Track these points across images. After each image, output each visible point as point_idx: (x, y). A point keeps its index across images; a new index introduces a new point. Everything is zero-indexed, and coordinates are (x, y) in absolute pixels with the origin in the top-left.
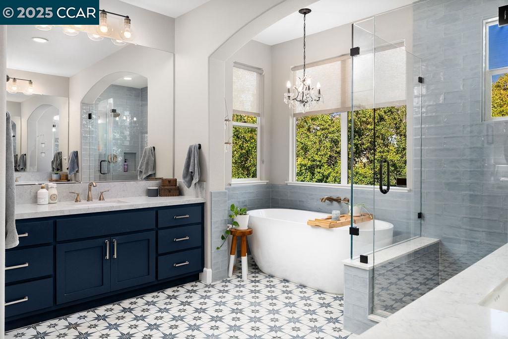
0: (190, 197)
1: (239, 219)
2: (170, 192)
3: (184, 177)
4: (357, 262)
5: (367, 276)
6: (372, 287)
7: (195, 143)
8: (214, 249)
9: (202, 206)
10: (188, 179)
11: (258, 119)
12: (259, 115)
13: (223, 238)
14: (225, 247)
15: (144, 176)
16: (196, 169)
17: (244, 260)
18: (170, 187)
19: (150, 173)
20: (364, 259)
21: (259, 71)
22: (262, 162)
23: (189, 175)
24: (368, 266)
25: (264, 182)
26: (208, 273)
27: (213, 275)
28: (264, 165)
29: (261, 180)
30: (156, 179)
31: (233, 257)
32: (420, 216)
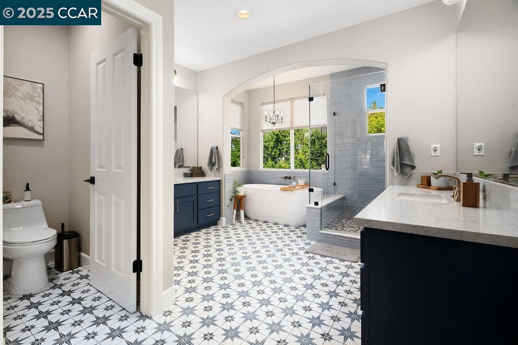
0: (210, 177)
1: (239, 189)
2: (198, 174)
3: (209, 165)
4: (313, 205)
5: (319, 211)
6: (321, 217)
7: (215, 146)
8: (226, 207)
9: (219, 182)
10: (210, 167)
11: (241, 133)
12: (241, 130)
13: (231, 200)
14: (232, 206)
15: (178, 166)
16: (216, 160)
17: (242, 212)
18: (197, 171)
19: (181, 164)
20: (316, 204)
21: (241, 104)
22: (244, 158)
23: (211, 164)
24: (319, 206)
25: (245, 169)
26: (223, 220)
27: (226, 221)
28: (245, 160)
29: (243, 168)
30: (185, 167)
31: (235, 211)
32: (335, 184)
